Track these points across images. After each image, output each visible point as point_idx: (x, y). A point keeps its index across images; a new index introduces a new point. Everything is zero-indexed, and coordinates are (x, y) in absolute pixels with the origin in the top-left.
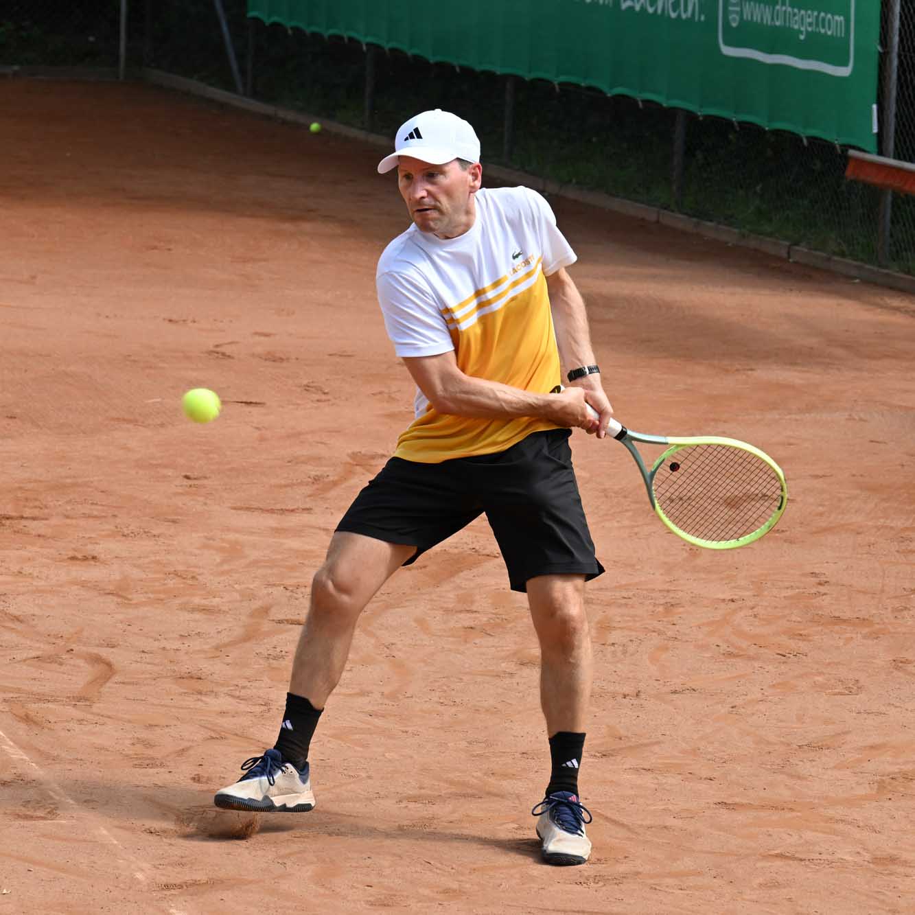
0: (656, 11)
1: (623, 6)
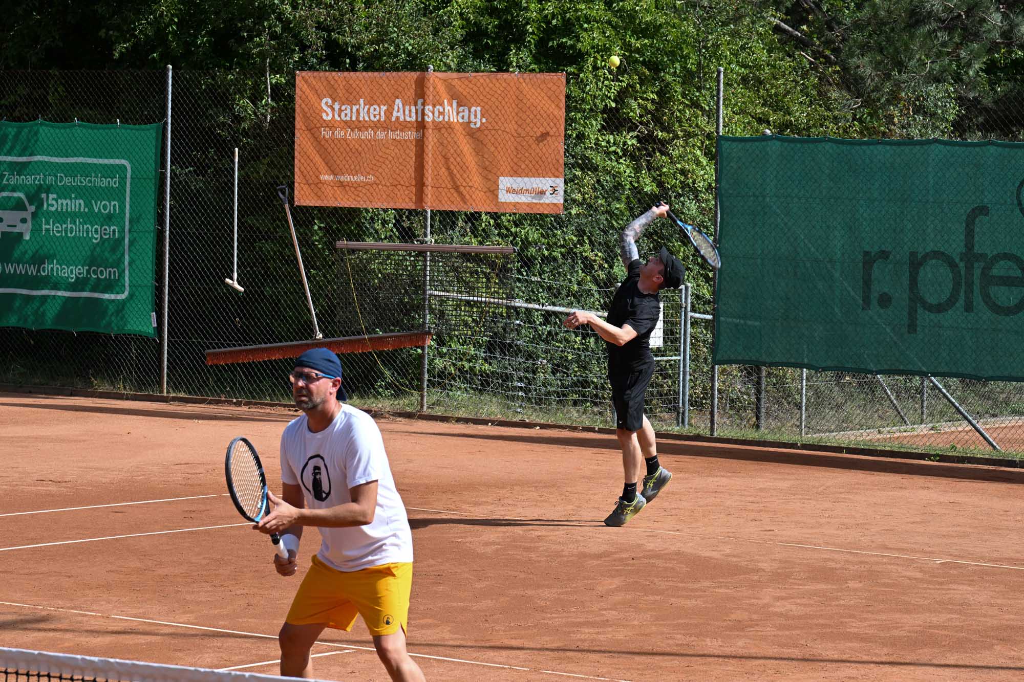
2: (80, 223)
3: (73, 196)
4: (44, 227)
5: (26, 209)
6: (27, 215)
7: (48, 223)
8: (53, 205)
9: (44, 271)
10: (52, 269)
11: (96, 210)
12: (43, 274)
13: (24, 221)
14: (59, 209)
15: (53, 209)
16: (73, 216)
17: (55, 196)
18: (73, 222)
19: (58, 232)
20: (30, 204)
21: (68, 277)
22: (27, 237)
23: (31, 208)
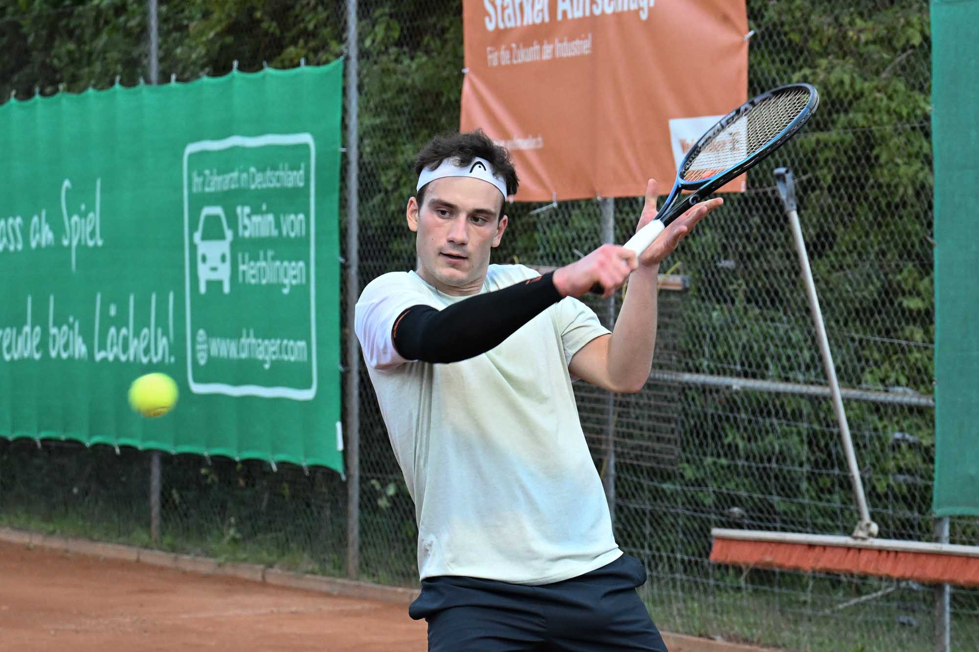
1: (99, 356)
3: (264, 207)
4: (242, 267)
7: (243, 261)
8: (245, 227)
9: (243, 350)
10: (250, 346)
11: (284, 233)
12: (242, 356)
13: (223, 258)
14: (253, 234)
15: (247, 234)
16: (265, 245)
17: (247, 210)
18: (265, 259)
19: (254, 276)
20: (229, 227)
21: (264, 362)
22: (227, 289)
23: (229, 234)
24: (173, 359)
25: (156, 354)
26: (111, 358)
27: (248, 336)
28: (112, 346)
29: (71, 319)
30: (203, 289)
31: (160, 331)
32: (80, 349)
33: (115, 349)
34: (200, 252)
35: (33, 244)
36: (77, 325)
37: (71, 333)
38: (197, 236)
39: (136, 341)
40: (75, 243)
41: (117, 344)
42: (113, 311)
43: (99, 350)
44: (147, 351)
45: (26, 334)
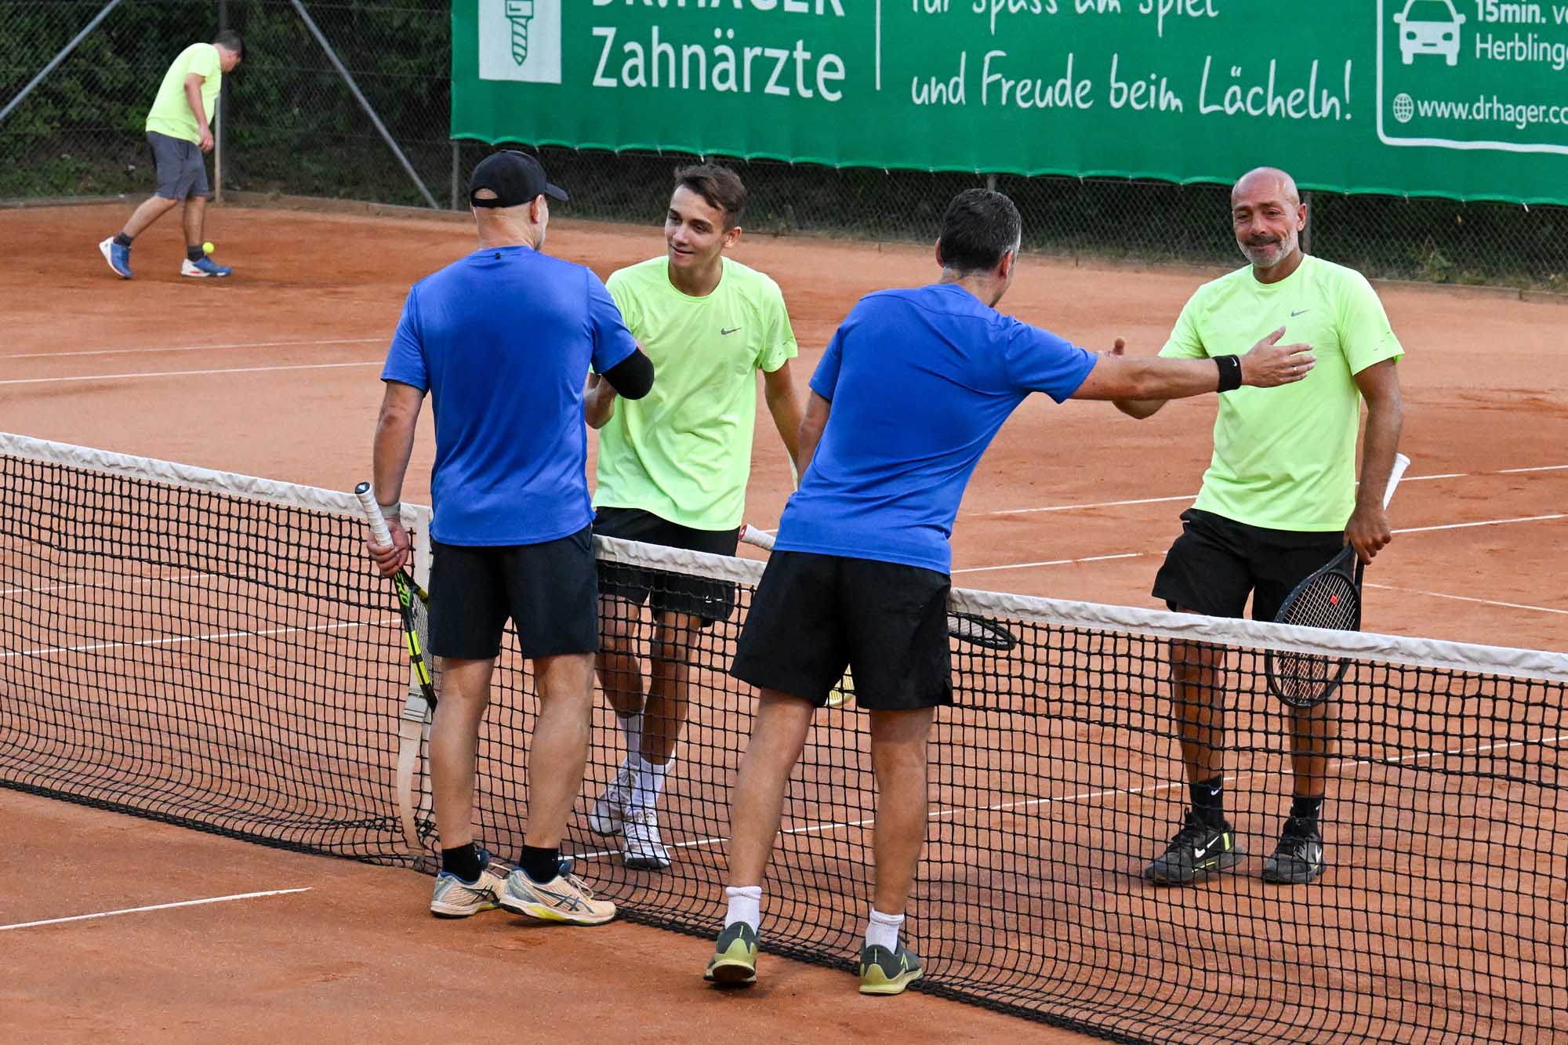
0: (1266, 111)
1: (1204, 110)
2: (1534, 40)
4: (1479, 46)
5: (1450, 19)
6: (1454, 27)
7: (1484, 40)
8: (1491, 14)
9: (1478, 113)
10: (1491, 110)
11: (1558, 21)
12: (1477, 117)
13: (1448, 37)
14: (1503, 20)
15: (1491, 19)
16: (1523, 29)
18: (1523, 39)
19: (1500, 54)
20: (1459, 12)
21: (1516, 122)
22: (1452, 61)
23: (1460, 19)
24: (1348, 116)
25: (1318, 109)
26: (1230, 111)
27: (1488, 100)
28: (1232, 102)
29: (1153, 77)
30: (1408, 59)
31: (1325, 92)
32: (1168, 100)
33: (1239, 104)
34: (1403, 32)
35: (1081, 10)
36: (1164, 81)
37: (1153, 88)
38: (1398, 18)
39: (1279, 99)
40: (1162, 12)
41: (1244, 101)
42: (1235, 72)
43: (1205, 106)
44: (1297, 109)
45: (1063, 87)
